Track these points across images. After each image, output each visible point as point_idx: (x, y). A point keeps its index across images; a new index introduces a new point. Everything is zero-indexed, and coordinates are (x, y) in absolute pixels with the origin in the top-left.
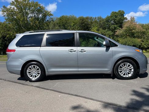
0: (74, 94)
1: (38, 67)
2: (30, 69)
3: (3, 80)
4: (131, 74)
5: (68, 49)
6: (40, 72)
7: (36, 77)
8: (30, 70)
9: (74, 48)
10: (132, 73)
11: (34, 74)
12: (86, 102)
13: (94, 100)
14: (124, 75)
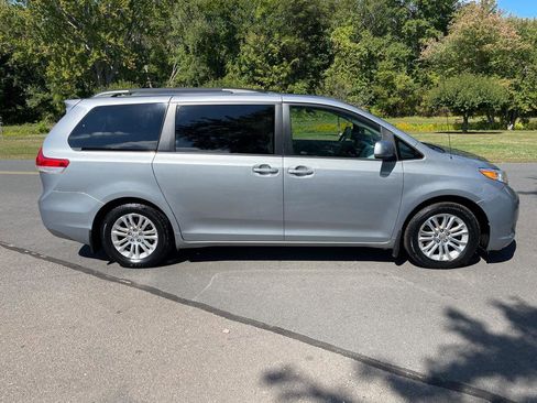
0: (272, 325)
1: (148, 221)
2: (123, 225)
3: (30, 253)
4: (459, 250)
5: (252, 165)
6: (156, 237)
7: (141, 251)
8: (121, 229)
9: (273, 162)
10: (462, 248)
11: (137, 244)
12: (310, 358)
13: (333, 351)
14: (436, 252)
